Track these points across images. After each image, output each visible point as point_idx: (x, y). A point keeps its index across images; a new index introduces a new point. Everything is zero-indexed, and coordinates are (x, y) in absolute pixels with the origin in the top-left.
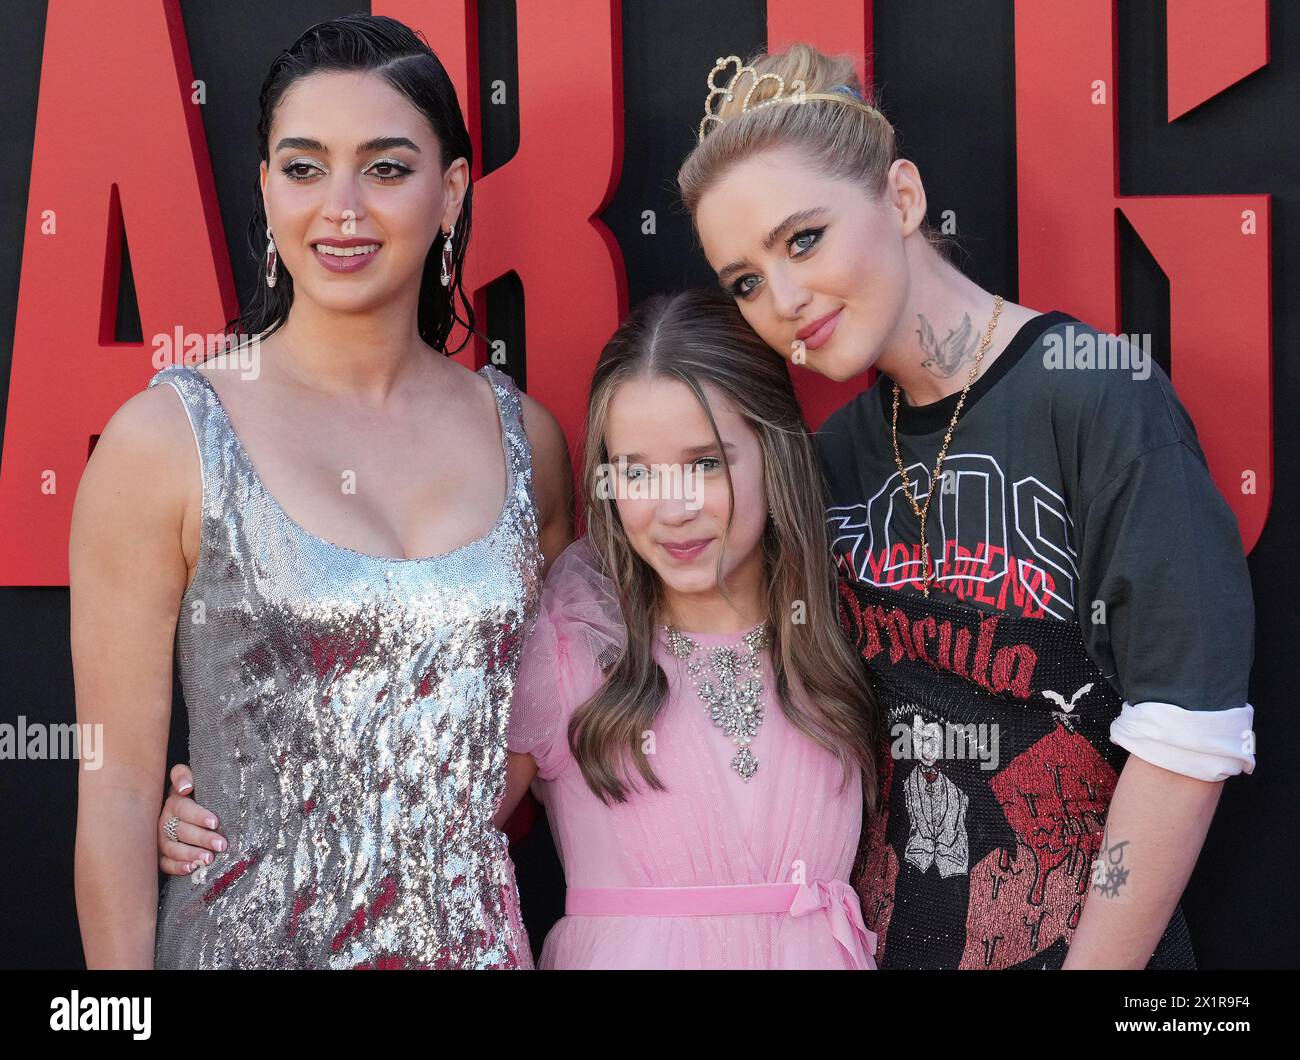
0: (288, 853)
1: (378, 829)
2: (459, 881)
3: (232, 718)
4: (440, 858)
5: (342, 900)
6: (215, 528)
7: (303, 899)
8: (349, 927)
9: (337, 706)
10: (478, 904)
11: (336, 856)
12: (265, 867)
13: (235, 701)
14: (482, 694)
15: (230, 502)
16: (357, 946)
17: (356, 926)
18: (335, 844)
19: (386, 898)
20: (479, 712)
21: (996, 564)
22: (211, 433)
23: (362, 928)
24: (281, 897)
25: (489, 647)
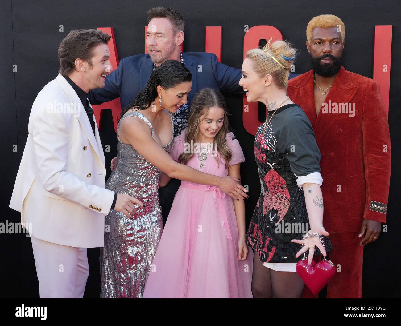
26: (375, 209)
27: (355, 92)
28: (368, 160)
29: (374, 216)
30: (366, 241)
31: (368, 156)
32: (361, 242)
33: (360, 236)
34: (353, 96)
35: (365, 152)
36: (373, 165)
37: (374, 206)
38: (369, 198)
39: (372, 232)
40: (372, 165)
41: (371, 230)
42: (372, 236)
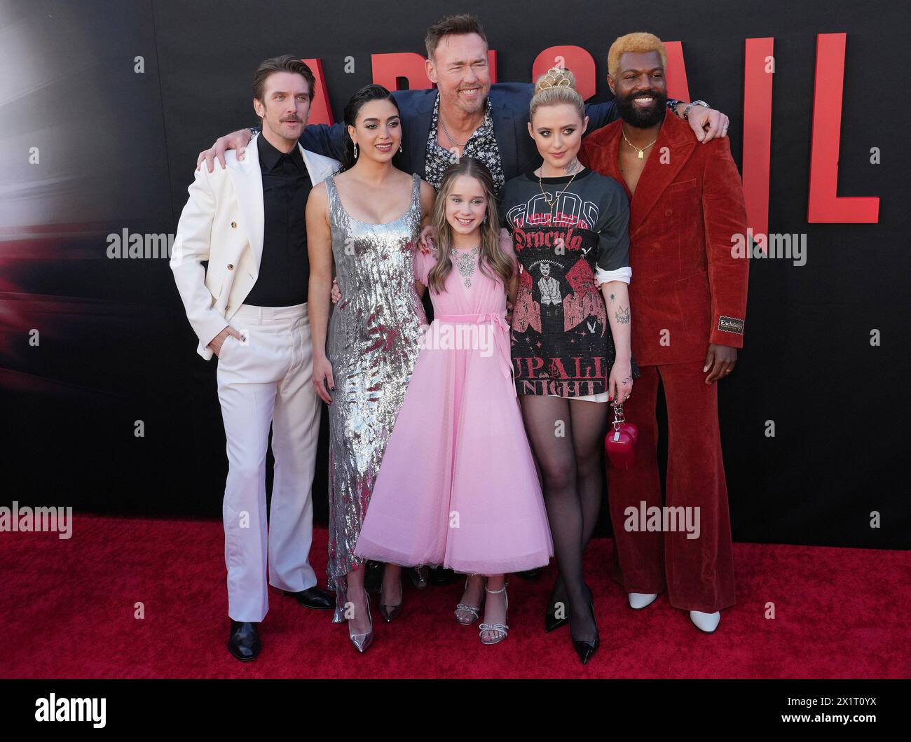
0: (355, 300)
1: (376, 293)
2: (400, 306)
3: (341, 265)
4: (393, 301)
5: (368, 311)
6: (332, 218)
7: (360, 311)
8: (371, 318)
9: (362, 262)
10: (407, 312)
11: (366, 301)
12: (350, 304)
13: (340, 261)
14: (402, 258)
15: (335, 210)
16: (373, 323)
17: (373, 318)
18: (366, 297)
19: (379, 310)
20: (400, 264)
21: (575, 220)
22: (332, 194)
23: (374, 319)
24: (355, 311)
25: (402, 246)
26: (726, 329)
27: (691, 150)
28: (714, 254)
29: (725, 339)
30: (714, 376)
31: (713, 248)
32: (707, 379)
33: (706, 369)
34: (687, 157)
35: (708, 240)
36: (721, 260)
37: (724, 323)
38: (716, 312)
39: (723, 363)
40: (720, 262)
41: (721, 360)
42: (723, 369)
